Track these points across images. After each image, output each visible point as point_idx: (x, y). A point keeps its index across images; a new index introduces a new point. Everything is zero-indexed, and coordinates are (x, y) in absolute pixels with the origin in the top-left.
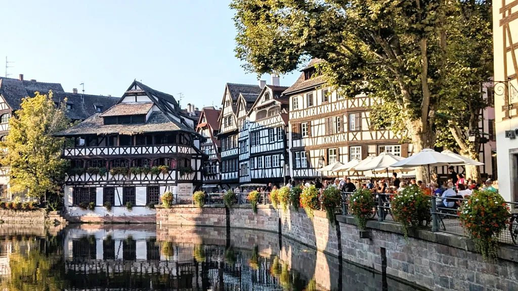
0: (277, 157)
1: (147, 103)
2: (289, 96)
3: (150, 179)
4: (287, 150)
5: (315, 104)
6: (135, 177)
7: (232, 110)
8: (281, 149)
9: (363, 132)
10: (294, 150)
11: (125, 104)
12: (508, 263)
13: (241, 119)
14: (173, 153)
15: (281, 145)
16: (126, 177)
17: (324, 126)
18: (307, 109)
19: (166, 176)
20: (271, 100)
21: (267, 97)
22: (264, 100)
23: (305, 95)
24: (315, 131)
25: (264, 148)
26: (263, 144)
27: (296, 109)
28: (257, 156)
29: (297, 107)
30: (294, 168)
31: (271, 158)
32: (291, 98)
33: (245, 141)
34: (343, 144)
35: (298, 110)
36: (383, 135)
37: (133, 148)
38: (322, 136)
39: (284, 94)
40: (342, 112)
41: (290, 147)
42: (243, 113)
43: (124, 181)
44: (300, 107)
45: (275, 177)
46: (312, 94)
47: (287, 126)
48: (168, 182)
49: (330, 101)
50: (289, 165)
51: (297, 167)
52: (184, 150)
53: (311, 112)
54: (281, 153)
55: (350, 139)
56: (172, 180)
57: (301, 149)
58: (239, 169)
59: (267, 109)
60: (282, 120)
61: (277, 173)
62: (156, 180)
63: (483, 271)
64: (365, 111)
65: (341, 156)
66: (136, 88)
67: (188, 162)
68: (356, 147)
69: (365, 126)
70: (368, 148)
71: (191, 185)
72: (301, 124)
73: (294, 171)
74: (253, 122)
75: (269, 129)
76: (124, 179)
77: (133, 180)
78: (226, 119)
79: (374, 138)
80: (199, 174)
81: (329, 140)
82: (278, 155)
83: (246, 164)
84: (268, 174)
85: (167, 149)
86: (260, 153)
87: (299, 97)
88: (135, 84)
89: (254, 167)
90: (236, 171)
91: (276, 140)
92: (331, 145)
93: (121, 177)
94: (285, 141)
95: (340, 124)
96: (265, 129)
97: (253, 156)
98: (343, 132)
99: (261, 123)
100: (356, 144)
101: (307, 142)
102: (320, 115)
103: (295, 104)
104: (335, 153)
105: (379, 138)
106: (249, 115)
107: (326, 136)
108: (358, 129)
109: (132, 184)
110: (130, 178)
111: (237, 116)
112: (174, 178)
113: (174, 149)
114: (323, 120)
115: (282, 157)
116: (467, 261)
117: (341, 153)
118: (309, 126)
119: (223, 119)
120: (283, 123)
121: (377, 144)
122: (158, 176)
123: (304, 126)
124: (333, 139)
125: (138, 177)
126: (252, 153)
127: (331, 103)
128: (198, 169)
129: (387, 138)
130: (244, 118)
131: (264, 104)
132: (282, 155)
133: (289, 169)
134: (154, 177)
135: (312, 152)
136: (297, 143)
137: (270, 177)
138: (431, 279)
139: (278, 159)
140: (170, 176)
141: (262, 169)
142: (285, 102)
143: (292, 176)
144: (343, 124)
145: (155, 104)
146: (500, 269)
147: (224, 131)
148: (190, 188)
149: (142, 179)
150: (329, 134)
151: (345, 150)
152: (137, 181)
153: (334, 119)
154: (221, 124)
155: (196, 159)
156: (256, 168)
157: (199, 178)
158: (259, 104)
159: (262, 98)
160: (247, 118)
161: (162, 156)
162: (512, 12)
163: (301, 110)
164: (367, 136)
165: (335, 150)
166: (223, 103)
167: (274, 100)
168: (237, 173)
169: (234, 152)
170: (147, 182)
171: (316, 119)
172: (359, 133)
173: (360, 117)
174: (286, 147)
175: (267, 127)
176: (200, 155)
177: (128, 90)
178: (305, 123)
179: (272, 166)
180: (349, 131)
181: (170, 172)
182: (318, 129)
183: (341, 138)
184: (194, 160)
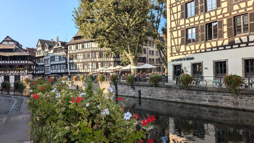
0: (62, 66)
1: (13, 44)
2: (68, 45)
3: (16, 73)
4: (67, 63)
5: (79, 49)
6: (9, 72)
7: (41, 49)
8: (64, 63)
9: (97, 59)
10: (70, 63)
11: (3, 44)
12: (193, 90)
13: (46, 52)
14: (26, 64)
15: (65, 62)
16: (5, 72)
17: (82, 56)
18: (76, 50)
19: (23, 72)
20: (60, 46)
21: (58, 45)
22: (57, 46)
23: (75, 45)
24: (79, 57)
25: (57, 63)
26: (56, 61)
27: (71, 50)
28: (54, 65)
29: (71, 49)
30: (70, 69)
31: (60, 66)
32: (69, 46)
33: (48, 60)
34: (90, 62)
35: (72, 50)
36: (103, 60)
37: (8, 61)
38: (81, 59)
39: (66, 45)
40: (90, 52)
41: (68, 62)
42: (47, 50)
43: (4, 74)
44: (73, 49)
45: (62, 72)
46: (78, 45)
47: (67, 55)
48: (24, 74)
49: (85, 48)
50: (68, 68)
51: (71, 69)
52: (30, 62)
53: (77, 51)
54: (65, 64)
55: (92, 60)
56: (25, 73)
57: (73, 63)
58: (44, 70)
59: (58, 49)
60: (65, 53)
61: (63, 71)
62: (19, 73)
63: (184, 93)
64: (97, 52)
65: (89, 66)
66: (8, 39)
67: (31, 67)
68: (94, 63)
69: (97, 57)
70: (98, 63)
71: (31, 75)
72: (73, 55)
73: (70, 70)
74: (52, 54)
75: (59, 56)
76: (4, 73)
77: (9, 73)
78: (38, 52)
79: (100, 60)
80: (35, 71)
81: (84, 60)
82: (63, 65)
83: (49, 68)
84: (59, 71)
85: (23, 62)
86: (55, 64)
87: (73, 46)
88: (8, 37)
89: (52, 69)
90: (43, 70)
91: (62, 60)
92: (85, 62)
93: (3, 72)
94: (66, 60)
95: (88, 56)
96: (58, 56)
97: (51, 65)
98: (90, 58)
99: (56, 54)
100: (94, 62)
101: (75, 61)
102: (81, 52)
103: (71, 48)
104: (86, 65)
105: (101, 60)
106: (50, 51)
107: (83, 59)
108: (95, 57)
109: (8, 75)
110: (7, 72)
111: (44, 51)
112: (26, 72)
113: (26, 62)
114: (82, 54)
115: (65, 66)
116: (178, 91)
117: (89, 65)
118: (76, 56)
119: (37, 52)
120: (65, 54)
121: (101, 62)
122: (20, 72)
123: (74, 55)
124: (86, 60)
125: (11, 72)
126: (51, 64)
127: (80, 49)
128: (34, 69)
129: (104, 60)
130: (47, 52)
131: (57, 47)
132: (65, 65)
133: (68, 70)
134: (18, 72)
135: (77, 65)
136: (71, 61)
137: (59, 72)
138: (162, 97)
139: (63, 66)
140: (25, 72)
141: (56, 70)
142: (66, 47)
143: (69, 72)
144: (90, 55)
145: (16, 45)
146: (190, 92)
147: (37, 56)
148: (31, 76)
149: (13, 73)
150: (84, 58)
151: (91, 64)
152: (10, 73)
153: (86, 54)
154: (36, 53)
155: (34, 66)
156: (53, 69)
157: (35, 73)
158: (55, 47)
159: (56, 45)
160: (49, 52)
161: (21, 65)
162: (174, 29)
163: (73, 50)
164: (98, 60)
165: (86, 64)
166: (37, 46)
167: (61, 46)
168: (43, 71)
169: (42, 64)
170: (15, 74)
171: (80, 53)
172: (95, 59)
173: (96, 54)
174: (66, 62)
175: (58, 55)
176: (35, 64)
177: (5, 39)
178: (75, 55)
179: (60, 68)
180: (92, 58)
181: (25, 70)
182: (80, 57)
183: (89, 60)
184: (33, 66)
